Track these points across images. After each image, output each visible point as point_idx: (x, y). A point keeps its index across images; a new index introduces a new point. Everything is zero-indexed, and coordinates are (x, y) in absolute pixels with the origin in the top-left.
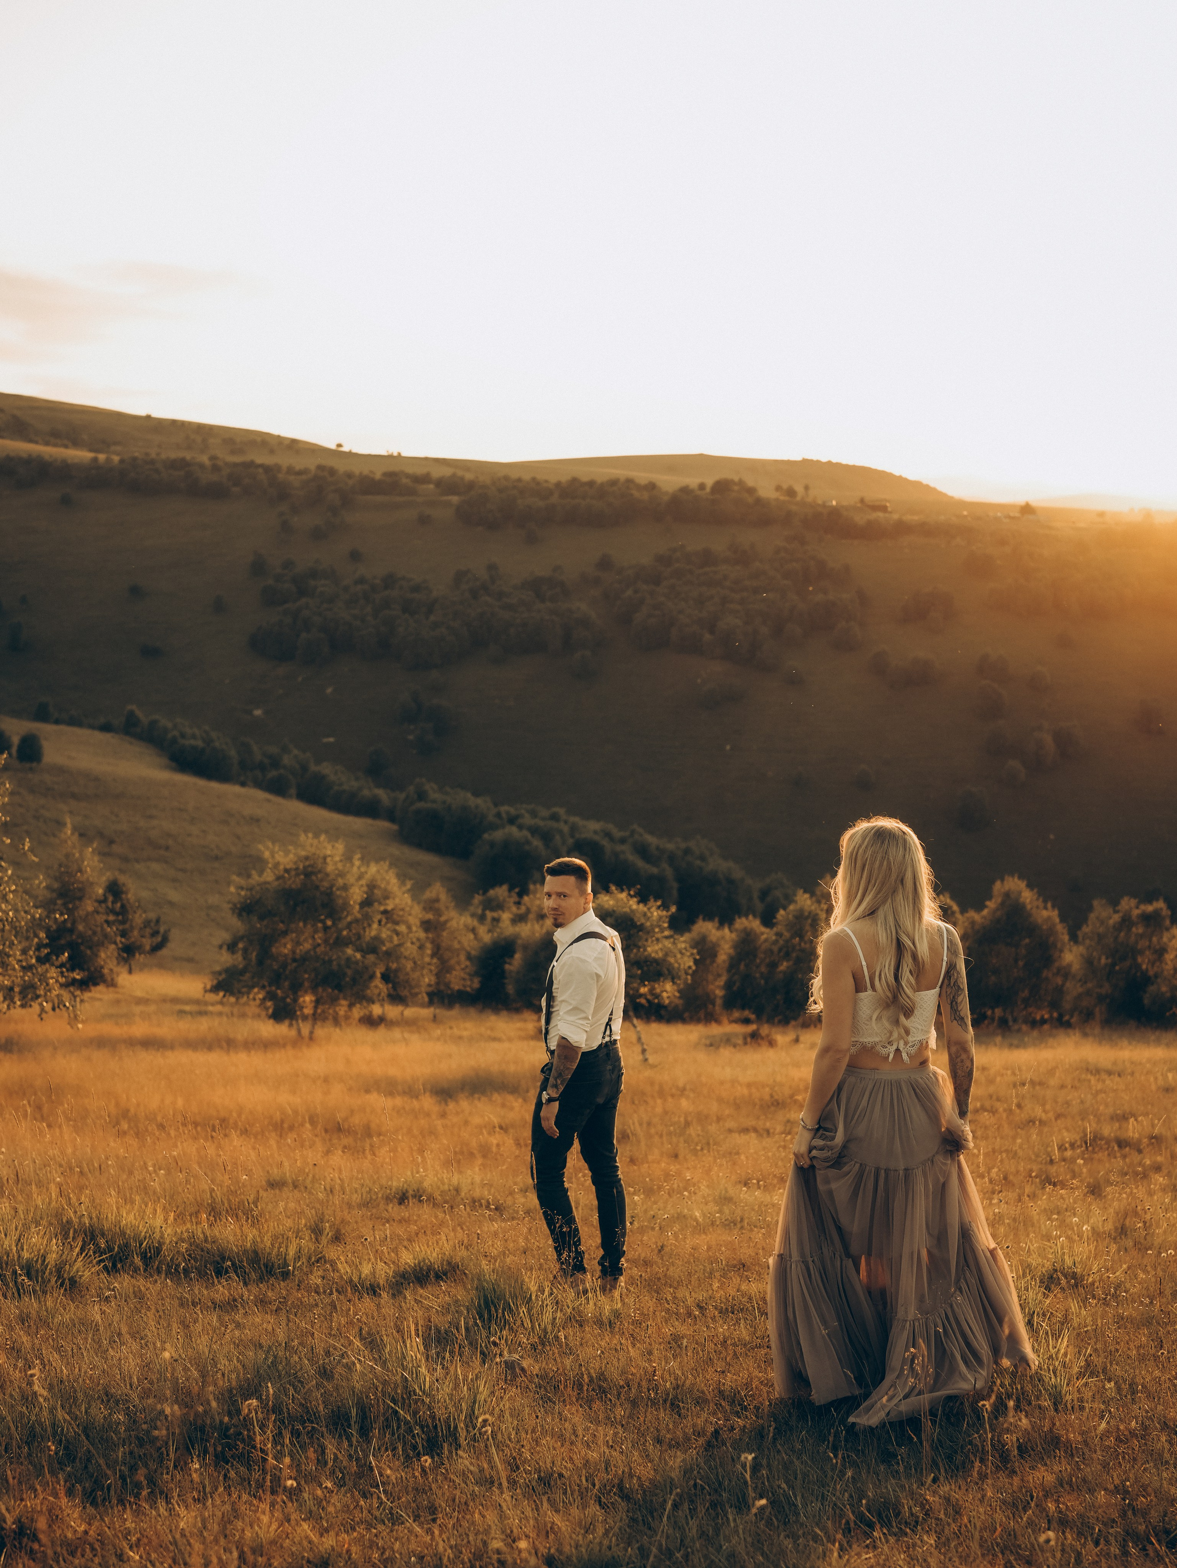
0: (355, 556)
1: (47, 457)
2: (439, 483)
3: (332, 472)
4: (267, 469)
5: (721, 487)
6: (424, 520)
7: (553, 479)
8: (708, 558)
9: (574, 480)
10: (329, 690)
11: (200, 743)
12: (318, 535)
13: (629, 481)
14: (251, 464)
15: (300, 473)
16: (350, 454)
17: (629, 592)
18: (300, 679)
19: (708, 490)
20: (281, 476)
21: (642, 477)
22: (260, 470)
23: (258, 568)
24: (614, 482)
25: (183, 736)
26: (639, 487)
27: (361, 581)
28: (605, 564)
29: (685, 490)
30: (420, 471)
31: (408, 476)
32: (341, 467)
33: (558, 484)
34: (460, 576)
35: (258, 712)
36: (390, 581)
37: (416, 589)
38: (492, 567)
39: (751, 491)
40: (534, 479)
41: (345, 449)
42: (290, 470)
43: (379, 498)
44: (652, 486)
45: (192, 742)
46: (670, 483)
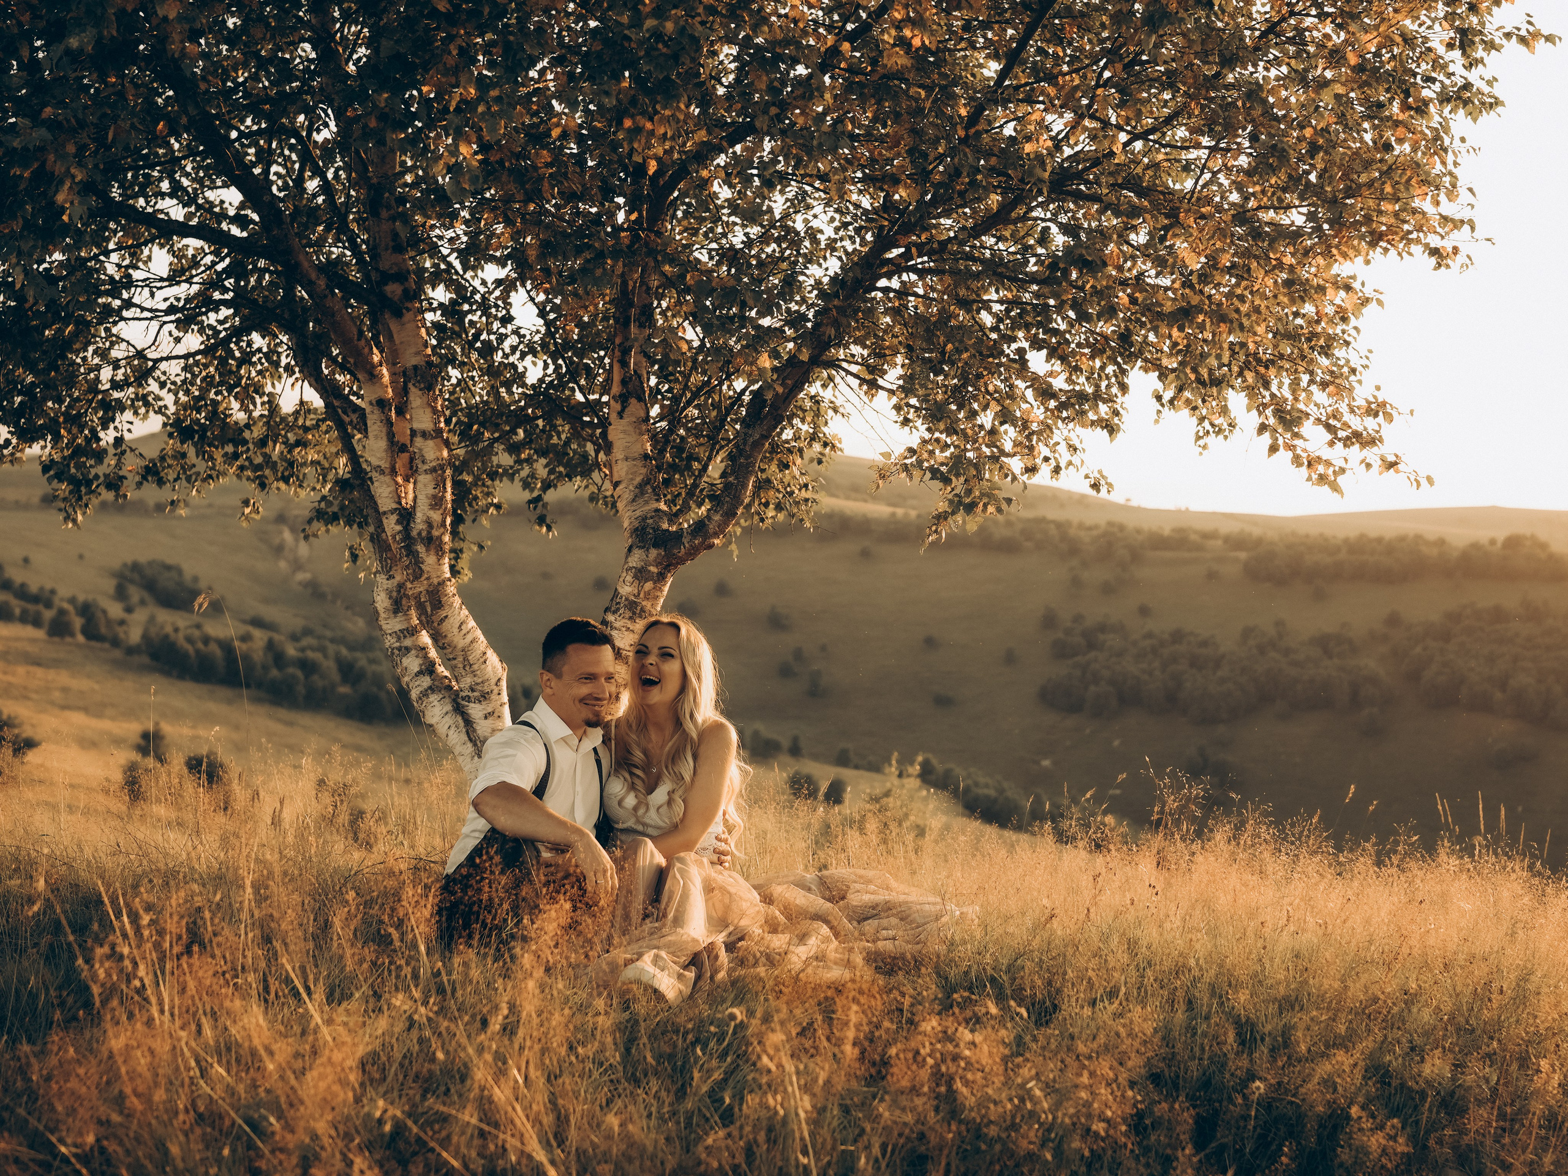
0: (1144, 611)
1: (848, 512)
2: (1227, 539)
3: (1122, 528)
4: (1059, 525)
5: (1513, 542)
6: (1212, 576)
7: (1341, 535)
8: (1498, 615)
9: (1362, 536)
10: (1116, 743)
11: (992, 793)
12: (1108, 589)
13: (1418, 538)
14: (1043, 520)
15: (1090, 529)
16: (1138, 510)
17: (1418, 649)
18: (1088, 731)
19: (1499, 544)
20: (1072, 532)
21: (1431, 531)
22: (1052, 526)
23: (1049, 621)
24: (1402, 539)
25: (976, 784)
26: (1428, 543)
27: (1149, 635)
28: (1393, 620)
29: (1475, 546)
30: (1208, 526)
31: (1196, 532)
32: (1131, 522)
33: (1346, 541)
34: (1247, 633)
35: (1046, 763)
36: (1178, 636)
37: (1204, 644)
38: (1279, 624)
39: (1544, 546)
40: (1321, 535)
41: (1134, 503)
42: (1081, 526)
43: (1168, 554)
44: (1441, 542)
45: (986, 791)
46: (1460, 537)
